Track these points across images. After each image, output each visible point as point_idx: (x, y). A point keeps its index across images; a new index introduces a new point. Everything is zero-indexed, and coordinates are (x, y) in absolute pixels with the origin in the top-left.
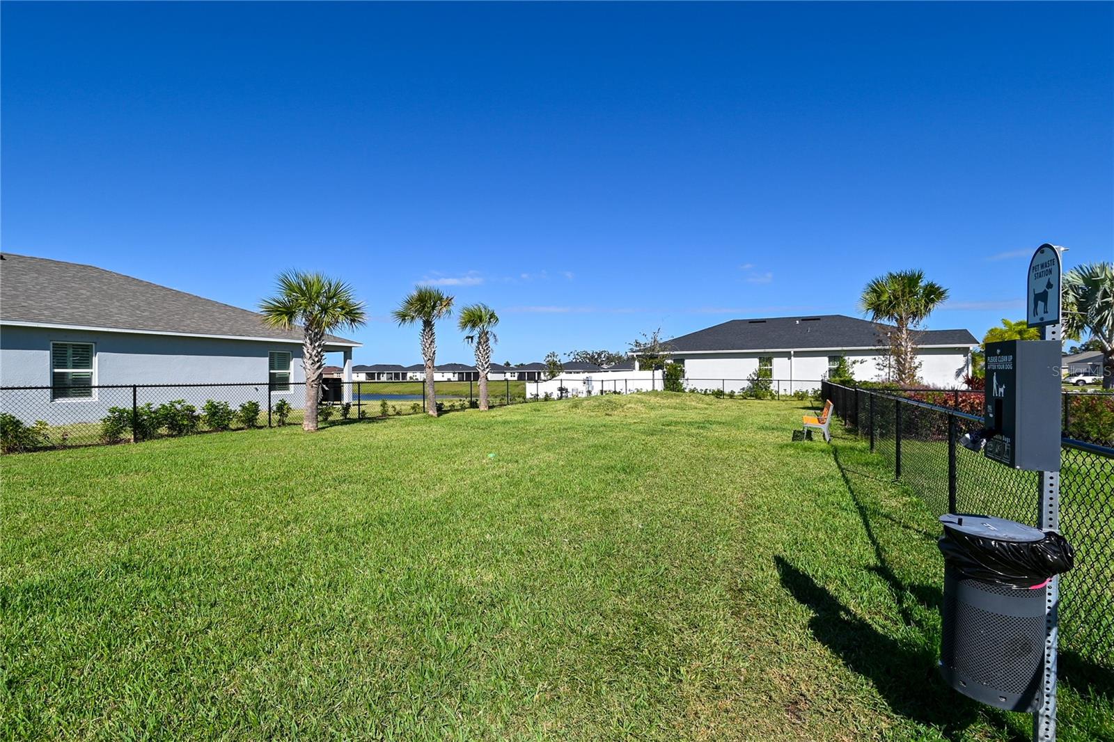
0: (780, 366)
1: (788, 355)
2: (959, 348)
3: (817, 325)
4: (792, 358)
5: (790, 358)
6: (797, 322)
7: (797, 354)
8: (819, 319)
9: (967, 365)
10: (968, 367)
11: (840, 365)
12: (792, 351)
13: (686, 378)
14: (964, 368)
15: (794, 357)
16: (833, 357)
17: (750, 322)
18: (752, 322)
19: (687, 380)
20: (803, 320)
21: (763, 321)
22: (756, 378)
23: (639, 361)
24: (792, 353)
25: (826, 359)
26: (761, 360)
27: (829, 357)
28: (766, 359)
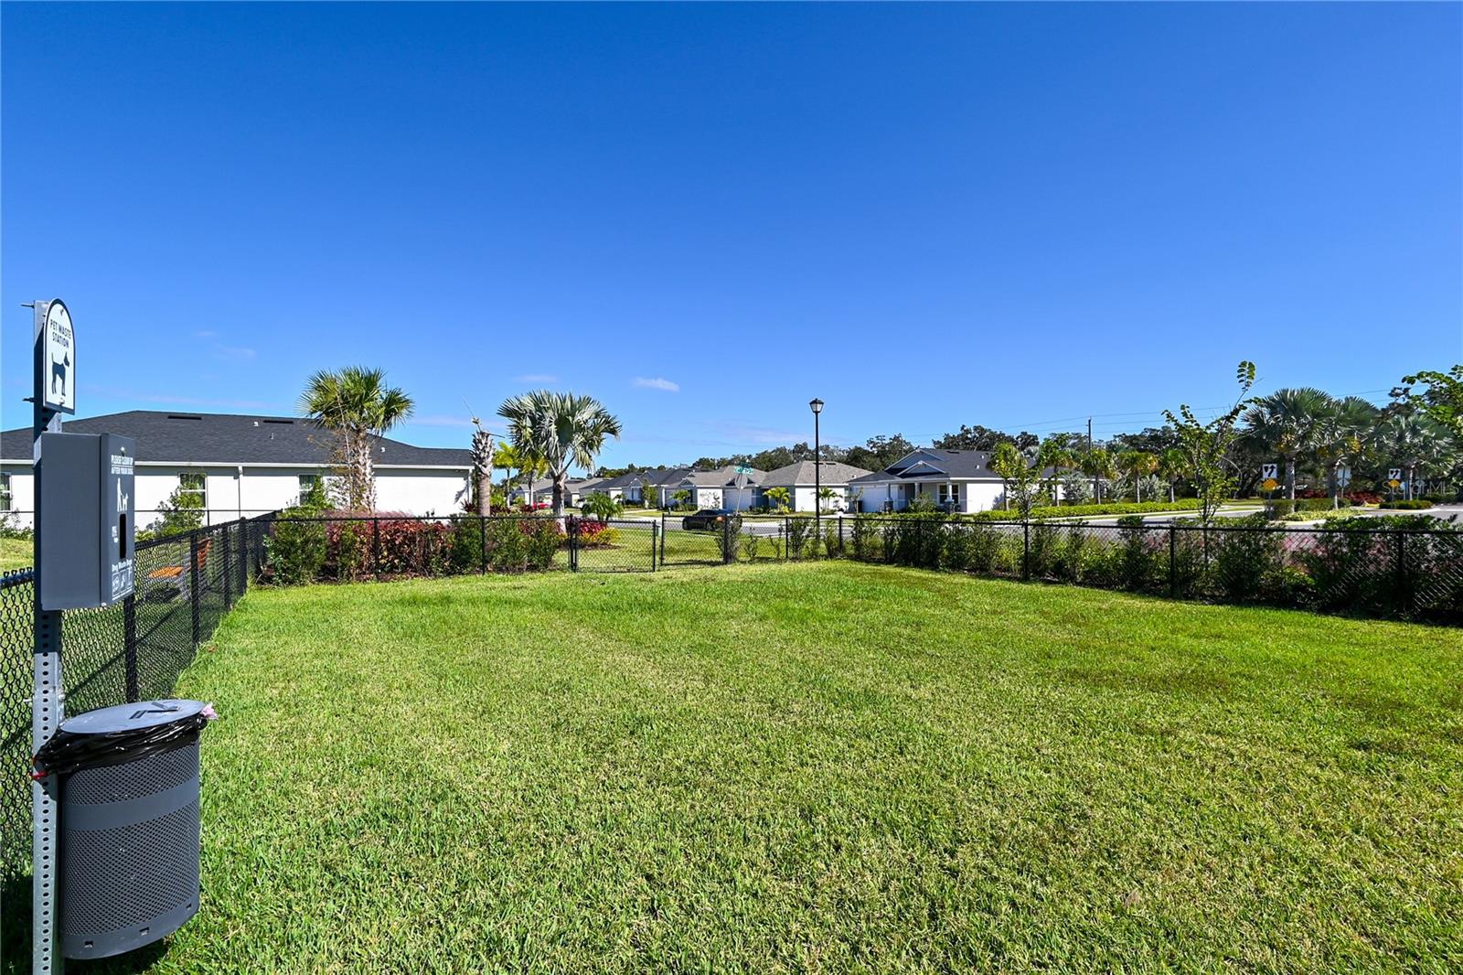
0: (219, 489)
1: (234, 473)
2: (459, 470)
3: (287, 430)
4: (241, 476)
5: (237, 477)
6: (256, 424)
7: (249, 472)
8: (291, 422)
9: (467, 488)
10: (468, 491)
11: (314, 489)
12: (240, 466)
13: (13, 509)
14: (463, 491)
15: (244, 475)
16: (306, 477)
17: (170, 417)
18: (172, 416)
19: (15, 513)
20: (265, 421)
21: (197, 418)
22: (173, 508)
24: (240, 469)
25: (296, 480)
26: (184, 479)
27: (300, 477)
28: (192, 478)
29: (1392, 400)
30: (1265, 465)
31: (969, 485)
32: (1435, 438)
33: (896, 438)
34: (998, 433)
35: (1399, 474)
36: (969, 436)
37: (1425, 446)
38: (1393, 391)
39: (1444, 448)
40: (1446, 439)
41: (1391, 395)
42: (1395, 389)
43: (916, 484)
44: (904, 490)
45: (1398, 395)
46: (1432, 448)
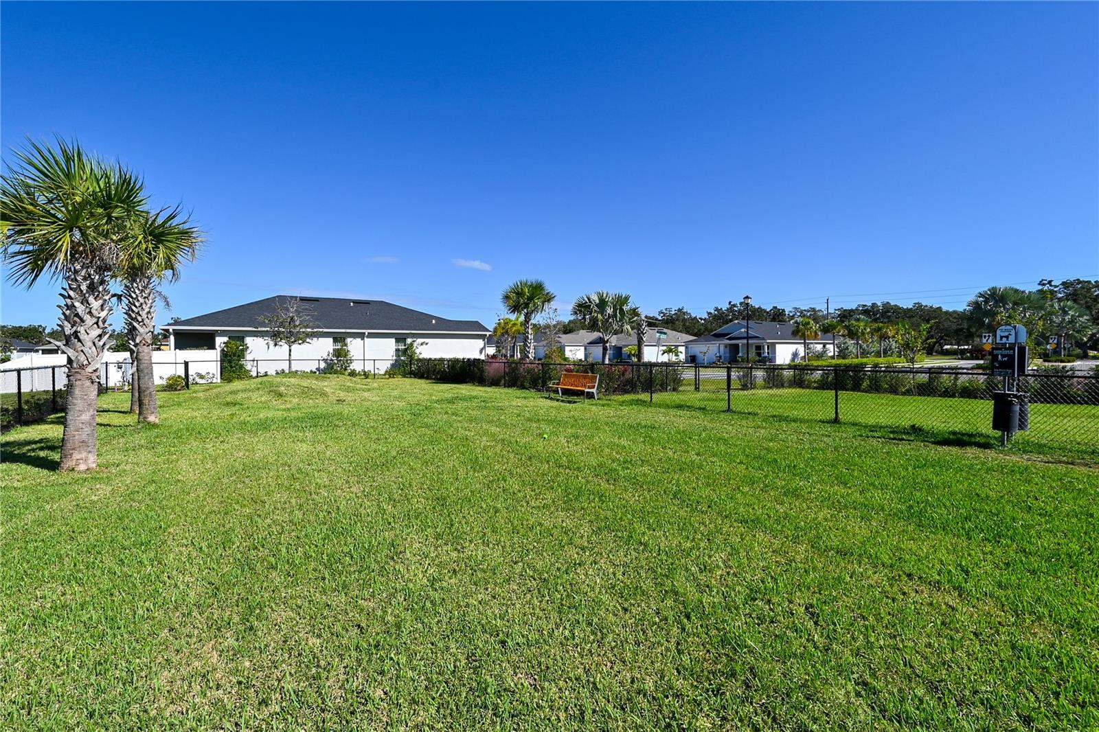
0: (355, 347)
1: (362, 336)
4: (365, 338)
5: (363, 339)
6: (352, 304)
7: (371, 336)
8: (369, 303)
12: (367, 332)
13: (250, 358)
14: (483, 348)
15: (367, 337)
16: (400, 339)
19: (251, 361)
20: (355, 303)
21: (316, 300)
23: (175, 336)
24: (367, 334)
25: (393, 340)
26: (335, 340)
27: (396, 339)
28: (340, 339)
29: (1040, 287)
30: (984, 334)
31: (777, 345)
32: (1078, 316)
33: (680, 310)
34: (757, 307)
35: (1056, 340)
36: (736, 309)
37: (1071, 322)
38: (1041, 282)
39: (1083, 323)
40: (1085, 317)
41: (1039, 284)
42: (1043, 280)
43: (740, 345)
44: (728, 348)
45: (1044, 285)
46: (1076, 323)
